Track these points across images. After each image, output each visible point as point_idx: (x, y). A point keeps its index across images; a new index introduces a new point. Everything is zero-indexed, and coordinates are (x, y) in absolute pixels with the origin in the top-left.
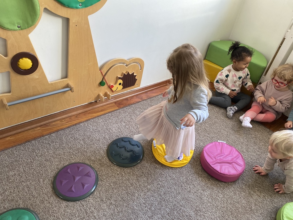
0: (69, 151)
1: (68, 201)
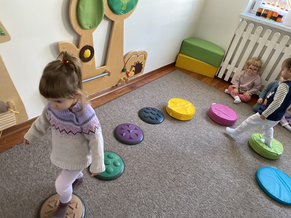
0: (114, 118)
1: (131, 145)
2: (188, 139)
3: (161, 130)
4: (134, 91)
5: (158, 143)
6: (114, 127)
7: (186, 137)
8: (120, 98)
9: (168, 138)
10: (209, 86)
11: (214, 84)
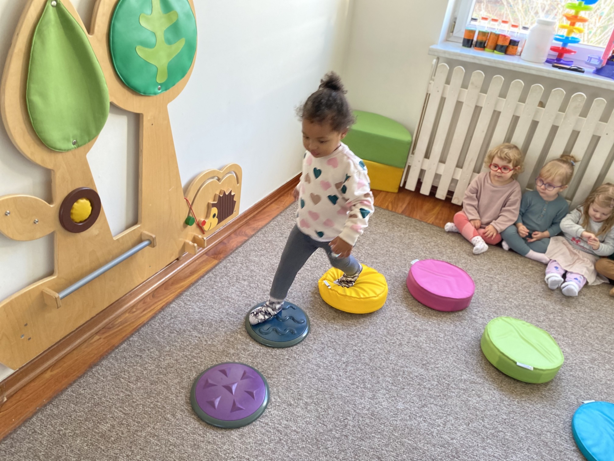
0: (183, 354)
1: (238, 427)
2: (376, 369)
3: (309, 361)
4: (224, 263)
5: (308, 401)
6: (187, 383)
7: (371, 364)
8: (190, 290)
9: (330, 379)
10: (391, 214)
11: (401, 207)
